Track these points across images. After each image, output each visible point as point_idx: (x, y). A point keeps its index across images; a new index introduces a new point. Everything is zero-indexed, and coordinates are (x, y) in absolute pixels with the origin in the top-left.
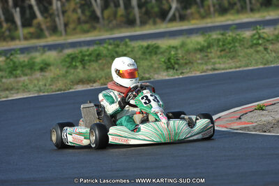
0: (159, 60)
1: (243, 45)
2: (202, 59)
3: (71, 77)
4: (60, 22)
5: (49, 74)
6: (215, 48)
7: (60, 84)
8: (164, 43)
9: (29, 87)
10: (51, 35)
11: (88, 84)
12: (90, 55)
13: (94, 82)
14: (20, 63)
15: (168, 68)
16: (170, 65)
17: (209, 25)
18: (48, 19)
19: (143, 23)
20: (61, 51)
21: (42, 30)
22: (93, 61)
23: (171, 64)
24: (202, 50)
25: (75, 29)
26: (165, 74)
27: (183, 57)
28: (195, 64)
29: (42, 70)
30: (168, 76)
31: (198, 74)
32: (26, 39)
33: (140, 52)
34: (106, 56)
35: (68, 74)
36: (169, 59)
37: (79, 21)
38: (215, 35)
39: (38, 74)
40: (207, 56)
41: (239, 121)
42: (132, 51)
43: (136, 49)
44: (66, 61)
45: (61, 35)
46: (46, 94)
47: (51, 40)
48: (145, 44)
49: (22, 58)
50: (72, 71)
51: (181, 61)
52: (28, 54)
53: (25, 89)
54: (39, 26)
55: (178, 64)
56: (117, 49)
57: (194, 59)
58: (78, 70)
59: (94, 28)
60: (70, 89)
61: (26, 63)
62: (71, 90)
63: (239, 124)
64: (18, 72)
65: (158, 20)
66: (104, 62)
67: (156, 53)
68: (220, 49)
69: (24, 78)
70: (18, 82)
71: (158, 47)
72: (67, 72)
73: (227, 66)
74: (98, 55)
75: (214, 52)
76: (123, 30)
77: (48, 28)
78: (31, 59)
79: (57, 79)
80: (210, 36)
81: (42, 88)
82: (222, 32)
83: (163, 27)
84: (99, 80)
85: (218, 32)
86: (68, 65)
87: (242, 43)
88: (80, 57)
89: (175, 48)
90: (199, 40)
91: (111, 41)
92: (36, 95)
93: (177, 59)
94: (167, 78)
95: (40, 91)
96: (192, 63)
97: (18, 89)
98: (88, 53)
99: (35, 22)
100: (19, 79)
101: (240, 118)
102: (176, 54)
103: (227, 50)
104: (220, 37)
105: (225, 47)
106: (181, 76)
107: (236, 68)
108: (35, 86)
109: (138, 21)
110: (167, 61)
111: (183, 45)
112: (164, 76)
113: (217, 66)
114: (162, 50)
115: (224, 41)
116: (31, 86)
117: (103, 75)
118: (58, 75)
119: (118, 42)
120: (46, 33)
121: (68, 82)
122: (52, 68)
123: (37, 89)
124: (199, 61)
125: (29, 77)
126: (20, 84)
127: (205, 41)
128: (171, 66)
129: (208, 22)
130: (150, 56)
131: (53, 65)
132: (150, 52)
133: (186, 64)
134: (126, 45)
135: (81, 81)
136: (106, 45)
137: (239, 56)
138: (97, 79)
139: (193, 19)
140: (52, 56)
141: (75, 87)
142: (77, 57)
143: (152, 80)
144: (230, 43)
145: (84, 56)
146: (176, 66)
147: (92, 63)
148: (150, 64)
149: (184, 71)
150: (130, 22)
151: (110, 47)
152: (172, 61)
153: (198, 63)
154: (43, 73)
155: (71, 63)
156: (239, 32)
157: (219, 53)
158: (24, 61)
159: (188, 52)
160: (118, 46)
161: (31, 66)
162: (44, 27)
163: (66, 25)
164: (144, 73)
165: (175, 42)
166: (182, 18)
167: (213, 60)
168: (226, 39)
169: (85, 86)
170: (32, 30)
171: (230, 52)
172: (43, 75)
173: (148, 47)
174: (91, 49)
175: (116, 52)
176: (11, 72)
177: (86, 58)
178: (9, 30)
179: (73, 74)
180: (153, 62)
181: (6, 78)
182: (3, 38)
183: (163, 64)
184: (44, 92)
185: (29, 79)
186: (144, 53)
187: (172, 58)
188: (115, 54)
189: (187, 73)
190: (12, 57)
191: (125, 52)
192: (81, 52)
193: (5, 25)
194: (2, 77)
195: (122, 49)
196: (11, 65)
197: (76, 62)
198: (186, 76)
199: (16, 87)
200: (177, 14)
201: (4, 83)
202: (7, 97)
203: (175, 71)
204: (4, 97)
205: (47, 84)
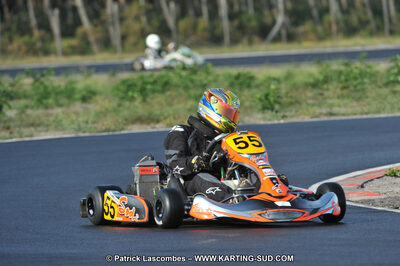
0: (252, 96)
1: (375, 82)
2: (314, 98)
3: (126, 113)
4: (115, 33)
5: (93, 107)
6: (335, 83)
7: (108, 122)
8: (261, 73)
9: (64, 124)
10: (101, 51)
11: (148, 123)
12: (154, 83)
13: (158, 121)
14: (54, 89)
15: (264, 108)
16: (268, 104)
17: (329, 50)
18: (99, 28)
19: (234, 42)
20: (113, 74)
21: (88, 43)
22: (158, 92)
23: (270, 103)
24: (315, 85)
25: (135, 44)
26: (259, 116)
27: (287, 93)
28: (304, 105)
29: (84, 99)
30: (264, 119)
31: (307, 119)
32: (65, 54)
33: (227, 83)
34: (177, 86)
35: (121, 108)
36: (267, 96)
37: (143, 34)
38: (336, 66)
39: (78, 106)
40: (322, 94)
41: (361, 190)
42: (215, 81)
43: (221, 78)
44: (118, 90)
45: (115, 52)
46: (87, 134)
47: (101, 58)
48: (234, 71)
49: (57, 82)
50: (127, 104)
51: (284, 100)
52: (67, 75)
53: (58, 126)
54: (85, 37)
55: (279, 103)
56: (194, 77)
57: (303, 97)
58: (136, 103)
60: (123, 129)
61: (63, 88)
62: (123, 132)
63: (361, 195)
64: (51, 101)
65: (256, 39)
66: (174, 94)
67: (249, 86)
68: (341, 85)
69: (58, 111)
70: (48, 115)
71: (252, 78)
72: (120, 105)
73: (350, 110)
74: (166, 84)
75: (333, 89)
77: (98, 41)
78: (71, 83)
79: (105, 115)
80: (328, 66)
81: (83, 125)
82: (346, 61)
83: (262, 49)
84: (165, 118)
85: (341, 61)
86: (121, 94)
87: (373, 79)
88: (139, 83)
89: (277, 80)
90: (311, 71)
92: (73, 135)
93: (279, 97)
94: (262, 122)
95: (79, 129)
96: (300, 103)
97: (48, 126)
98: (151, 80)
99: (79, 31)
100: (50, 111)
101: (362, 186)
102: (277, 89)
103: (352, 88)
104: (343, 68)
105: (349, 83)
106: (282, 121)
107: (362, 114)
108: (73, 123)
109: (227, 38)
110: (263, 98)
111: (289, 76)
112: (259, 119)
113: (336, 110)
114: (257, 82)
115: (348, 75)
116: (66, 123)
117: (171, 112)
118: (107, 109)
120: (95, 47)
121: (120, 120)
122: (98, 98)
123: (75, 126)
124: (311, 101)
125: (65, 109)
126: (52, 119)
127: (321, 73)
128: (268, 106)
129: (327, 46)
130: (241, 89)
131: (101, 93)
132: (241, 84)
134: (208, 73)
135: (139, 120)
136: (178, 70)
137: (367, 97)
138: (162, 118)
139: (306, 39)
140: (100, 81)
141: (130, 127)
142: (135, 85)
143: (241, 124)
144: (355, 78)
145: (145, 83)
146: (277, 107)
147: (156, 94)
149: (286, 114)
150: (216, 40)
151: (184, 73)
152: (272, 99)
153: (308, 104)
154: (85, 105)
155: (126, 92)
156: (371, 63)
157: (339, 91)
158: (59, 87)
159: (295, 87)
160: (195, 72)
161: (69, 93)
162: (92, 38)
163: (124, 38)
165: (277, 71)
166: (291, 38)
167: (330, 101)
168: (351, 71)
169: (144, 126)
170: (74, 42)
171: (356, 90)
173: (238, 77)
174: (157, 74)
175: (192, 81)
176: (40, 101)
177: (149, 87)
178: (43, 40)
179: (128, 108)
180: (243, 98)
181: (32, 108)
182: (32, 51)
183: (258, 101)
184: (84, 132)
185: (63, 113)
186: (232, 85)
187: (272, 94)
188: (190, 84)
189: (292, 117)
190: (43, 79)
191: (205, 82)
192: (142, 78)
193: (37, 33)
194: (27, 107)
195: (200, 77)
196: (41, 90)
197: (133, 92)
198: (288, 120)
199: (46, 123)
200: (284, 32)
201: (28, 116)
202: (31, 136)
203: (274, 113)
204: (27, 136)
205: (90, 121)
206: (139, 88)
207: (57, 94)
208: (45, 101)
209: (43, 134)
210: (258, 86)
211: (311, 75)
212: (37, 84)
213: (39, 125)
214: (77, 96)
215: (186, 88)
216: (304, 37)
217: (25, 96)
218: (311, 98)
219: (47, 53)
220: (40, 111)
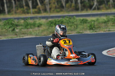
0: (87, 25)
4: (48, 7)
5: (41, 29)
7: (45, 33)
8: (89, 19)
10: (44, 12)
12: (59, 22)
14: (30, 23)
15: (90, 29)
16: (91, 28)
18: (43, 6)
19: (82, 10)
20: (47, 19)
21: (40, 10)
24: (105, 22)
25: (54, 11)
26: (89, 31)
27: (97, 25)
28: (102, 28)
29: (38, 26)
30: (90, 32)
31: (102, 32)
32: (33, 13)
33: (79, 22)
34: (65, 23)
36: (91, 25)
37: (56, 8)
38: (111, 17)
39: (37, 28)
40: (107, 25)
42: (76, 21)
43: (78, 20)
44: (48, 24)
45: (48, 13)
46: (39, 36)
47: (44, 14)
48: (82, 18)
49: (31, 21)
50: (51, 28)
51: (96, 27)
52: (34, 19)
53: (31, 34)
55: (94, 28)
56: (70, 20)
57: (101, 26)
58: (53, 28)
59: (62, 11)
60: (49, 35)
61: (32, 23)
62: (49, 36)
64: (29, 27)
65: (89, 9)
67: (86, 23)
68: (112, 22)
69: (31, 30)
71: (87, 20)
72: (48, 28)
74: (62, 22)
75: (110, 24)
76: (73, 12)
77: (43, 10)
78: (35, 22)
79: (44, 31)
80: (109, 17)
81: (38, 34)
83: (90, 12)
85: (113, 15)
86: (49, 25)
88: (54, 22)
89: (94, 21)
91: (68, 17)
92: (35, 37)
93: (94, 26)
94: (90, 33)
95: (37, 35)
96: (100, 28)
97: (28, 34)
98: (58, 21)
99: (38, 7)
100: (29, 30)
102: (94, 23)
104: (113, 17)
106: (95, 33)
108: (35, 33)
109: (80, 9)
111: (97, 20)
112: (88, 32)
113: (111, 29)
114: (89, 21)
115: (114, 20)
116: (33, 33)
118: (45, 29)
119: (71, 17)
120: (42, 12)
121: (49, 32)
122: (42, 26)
123: (36, 34)
124: (104, 27)
125: (33, 29)
126: (29, 32)
127: (107, 19)
129: (109, 11)
130: (84, 24)
132: (84, 22)
133: (98, 28)
134: (74, 19)
136: (65, 18)
139: (103, 9)
140: (43, 21)
142: (53, 22)
143: (83, 33)
145: (56, 22)
146: (94, 29)
148: (83, 27)
149: (96, 31)
150: (77, 9)
151: (67, 19)
152: (92, 26)
155: (50, 24)
157: (112, 24)
158: (31, 23)
159: (99, 23)
160: (70, 19)
161: (34, 25)
162: (41, 9)
163: (50, 9)
164: (80, 31)
165: (94, 18)
166: (99, 9)
167: (109, 27)
170: (36, 10)
172: (39, 29)
173: (83, 20)
174: (60, 19)
175: (70, 21)
176: (26, 27)
177: (57, 23)
178: (27, 9)
179: (51, 29)
180: (84, 26)
181: (23, 29)
182: (24, 12)
183: (88, 27)
184: (38, 36)
185: (32, 30)
186: (81, 22)
187: (92, 25)
188: (69, 22)
189: (98, 31)
190: (27, 21)
191: (73, 21)
192: (55, 20)
193: (25, 7)
194: (22, 28)
195: (72, 20)
196: (26, 24)
197: (53, 24)
198: (97, 33)
199: (27, 33)
200: (96, 7)
201: (22, 31)
202: (23, 37)
203: (93, 30)
204: (22, 37)
205: (40, 33)
206: (54, 23)
207: (31, 25)
208: (27, 27)
209: (26, 36)
210: (88, 23)
211: (104, 20)
212: (25, 22)
213: (25, 34)
214: (37, 25)
215: (68, 23)
216: (102, 8)
217: (22, 26)
218: (104, 26)
219: (28, 13)
220: (26, 30)
